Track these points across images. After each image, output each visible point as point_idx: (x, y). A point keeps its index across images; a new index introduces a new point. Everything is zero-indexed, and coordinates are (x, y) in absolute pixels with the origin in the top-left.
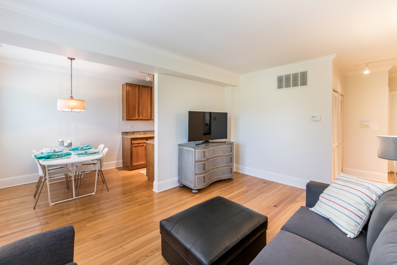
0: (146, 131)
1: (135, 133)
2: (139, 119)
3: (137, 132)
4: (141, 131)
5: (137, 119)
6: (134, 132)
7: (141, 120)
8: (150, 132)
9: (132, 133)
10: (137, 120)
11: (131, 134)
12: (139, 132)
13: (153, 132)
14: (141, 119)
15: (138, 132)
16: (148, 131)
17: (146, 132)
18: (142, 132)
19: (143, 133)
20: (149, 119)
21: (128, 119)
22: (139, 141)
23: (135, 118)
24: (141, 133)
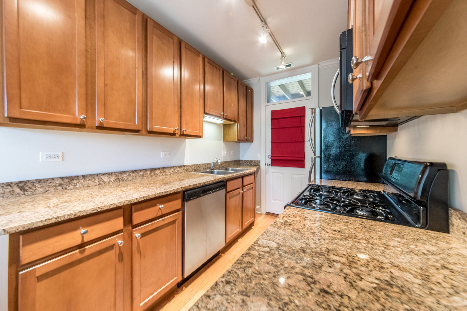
0: (125, 172)
1: (75, 181)
2: (88, 124)
3: (84, 177)
4: (104, 174)
5: (78, 122)
6: (71, 179)
7: (101, 128)
8: (141, 173)
9: (60, 185)
10: (81, 126)
11: (52, 189)
12: (98, 175)
13: (148, 172)
14: (101, 123)
15: (91, 175)
16: (133, 172)
17: (125, 175)
18: (109, 174)
19: (113, 179)
20: (136, 128)
21: (16, 114)
22: (83, 231)
23: (66, 118)
24: (106, 179)
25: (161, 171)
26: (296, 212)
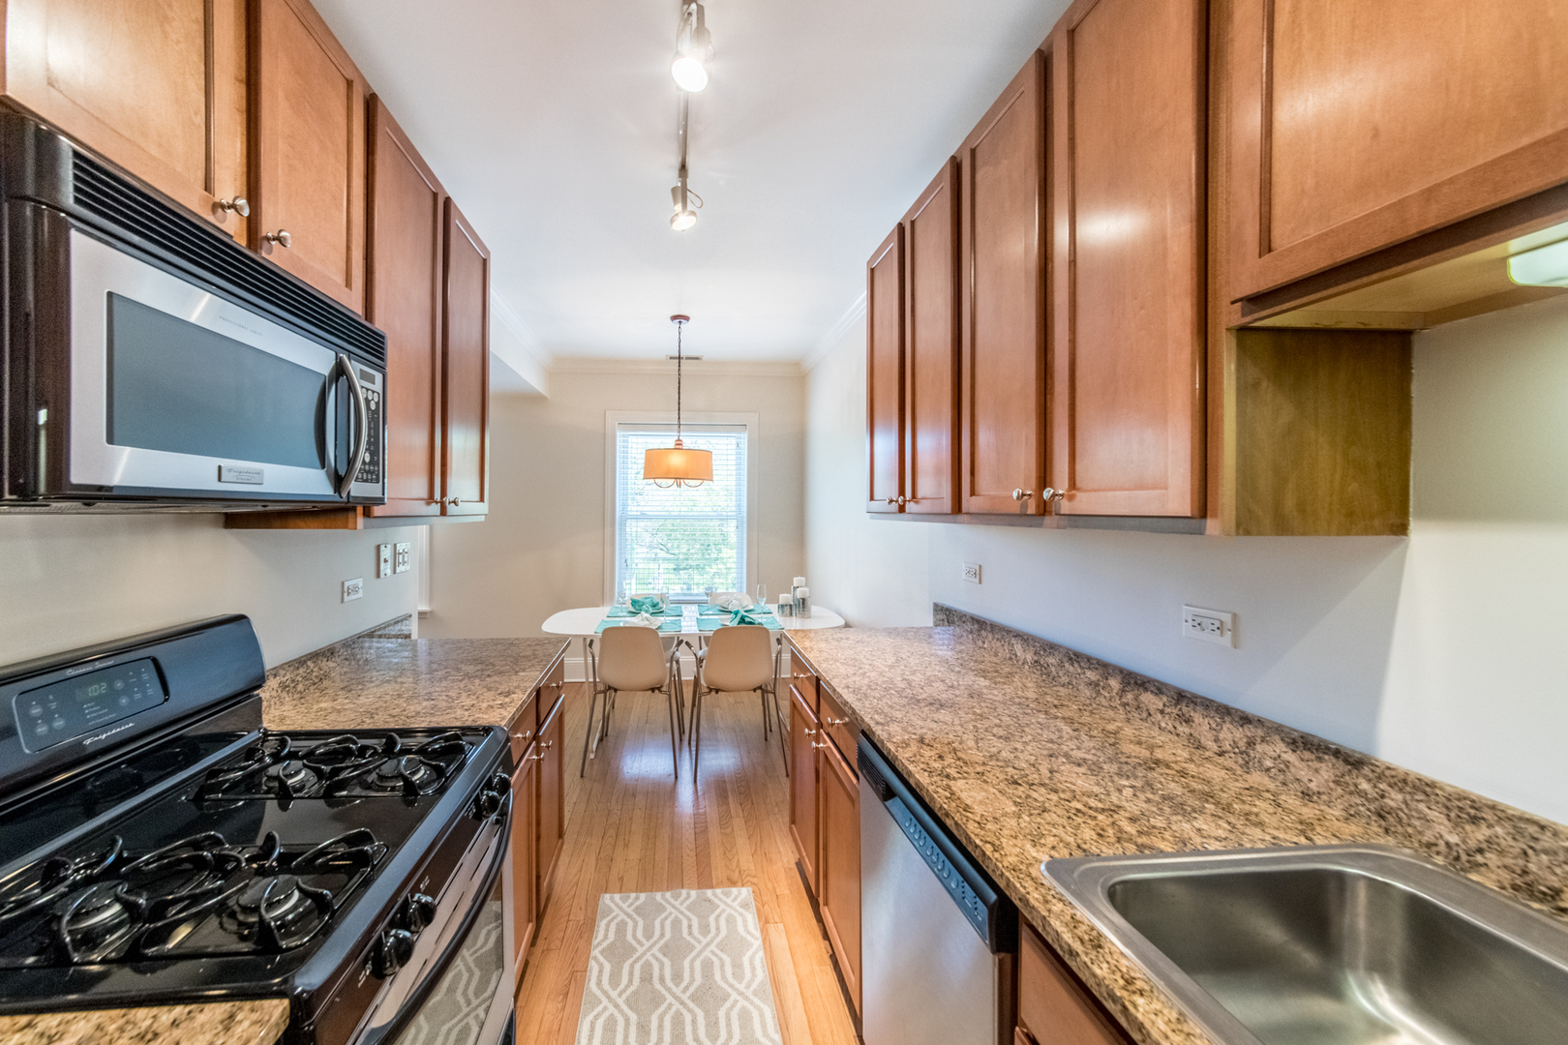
25: (1164, 705)
26: (486, 716)
